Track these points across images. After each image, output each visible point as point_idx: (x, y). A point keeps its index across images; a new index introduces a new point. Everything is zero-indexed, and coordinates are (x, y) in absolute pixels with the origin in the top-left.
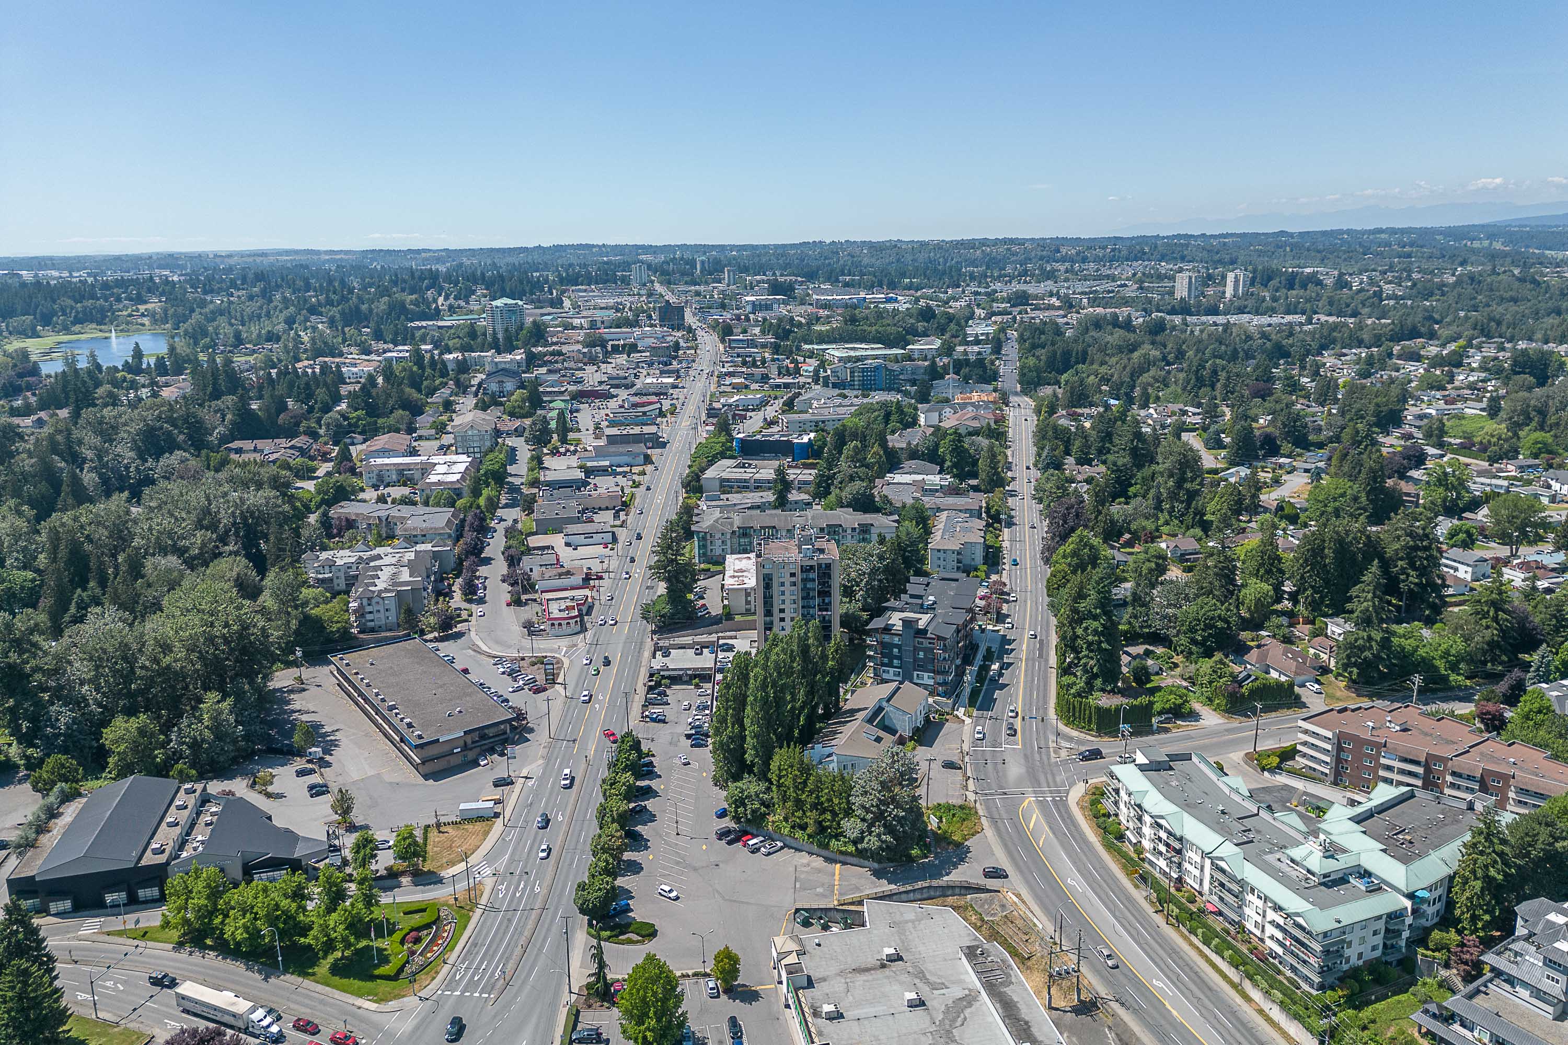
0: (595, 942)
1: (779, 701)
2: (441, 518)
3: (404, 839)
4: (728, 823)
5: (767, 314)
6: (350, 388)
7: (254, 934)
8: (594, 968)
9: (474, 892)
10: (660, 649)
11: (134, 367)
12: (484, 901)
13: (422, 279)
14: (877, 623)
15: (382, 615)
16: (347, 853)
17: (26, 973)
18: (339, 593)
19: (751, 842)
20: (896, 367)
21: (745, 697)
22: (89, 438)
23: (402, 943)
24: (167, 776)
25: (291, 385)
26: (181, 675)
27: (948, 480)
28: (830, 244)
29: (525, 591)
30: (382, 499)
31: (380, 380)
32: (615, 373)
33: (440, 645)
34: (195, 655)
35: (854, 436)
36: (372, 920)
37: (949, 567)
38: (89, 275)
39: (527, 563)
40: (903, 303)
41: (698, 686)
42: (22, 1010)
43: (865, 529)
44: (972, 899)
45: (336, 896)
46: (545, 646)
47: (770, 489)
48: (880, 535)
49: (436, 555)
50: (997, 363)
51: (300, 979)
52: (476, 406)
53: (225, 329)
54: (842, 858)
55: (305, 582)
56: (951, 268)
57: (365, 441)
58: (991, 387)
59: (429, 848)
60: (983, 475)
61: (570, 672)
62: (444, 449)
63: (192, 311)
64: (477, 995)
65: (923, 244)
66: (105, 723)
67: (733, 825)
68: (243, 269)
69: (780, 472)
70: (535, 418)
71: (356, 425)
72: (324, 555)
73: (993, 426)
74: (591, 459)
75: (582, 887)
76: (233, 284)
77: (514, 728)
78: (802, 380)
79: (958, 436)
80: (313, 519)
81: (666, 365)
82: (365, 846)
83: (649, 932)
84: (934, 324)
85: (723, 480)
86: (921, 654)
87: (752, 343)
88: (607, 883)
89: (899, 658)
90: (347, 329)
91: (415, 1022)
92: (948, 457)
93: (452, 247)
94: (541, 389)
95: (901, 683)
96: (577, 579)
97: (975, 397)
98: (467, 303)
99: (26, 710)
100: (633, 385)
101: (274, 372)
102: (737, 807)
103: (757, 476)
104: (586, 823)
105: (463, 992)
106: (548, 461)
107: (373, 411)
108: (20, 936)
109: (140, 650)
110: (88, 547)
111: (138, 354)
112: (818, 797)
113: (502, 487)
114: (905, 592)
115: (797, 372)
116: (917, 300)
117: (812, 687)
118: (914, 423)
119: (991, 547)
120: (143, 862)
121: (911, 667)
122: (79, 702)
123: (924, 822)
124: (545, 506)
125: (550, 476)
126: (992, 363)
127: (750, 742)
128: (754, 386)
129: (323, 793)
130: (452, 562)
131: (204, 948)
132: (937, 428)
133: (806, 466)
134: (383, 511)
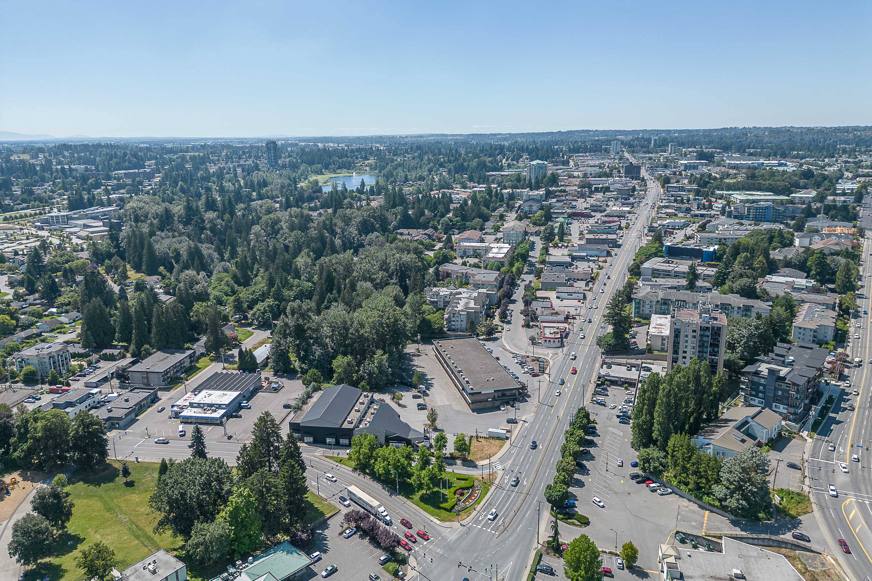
0: (554, 519)
1: (677, 406)
2: (492, 276)
3: (460, 441)
4: (637, 471)
5: (694, 172)
6: (455, 205)
7: (388, 472)
8: (552, 533)
9: (492, 476)
10: (606, 363)
11: (360, 191)
12: (497, 482)
13: (496, 149)
14: (749, 368)
15: (459, 323)
16: (433, 442)
17: (293, 466)
18: (440, 309)
19: (652, 485)
20: (782, 209)
21: (656, 399)
22: (340, 223)
23: (455, 493)
24: (357, 387)
25: (428, 203)
26: (367, 339)
27: (812, 283)
28: (742, 129)
29: (532, 320)
30: (464, 264)
31: (470, 202)
32: (594, 203)
33: (486, 343)
34: (374, 331)
35: (746, 249)
36: (441, 479)
37: (807, 339)
38: (346, 146)
39: (535, 305)
40: (791, 167)
41: (626, 388)
42: (290, 483)
43: (747, 309)
44: (799, 554)
45: (426, 463)
46: (541, 352)
47: (684, 277)
48: (757, 313)
49: (488, 296)
50: (858, 208)
51: (406, 500)
52: (516, 218)
53: (401, 173)
54: (711, 508)
55: (425, 302)
56: (828, 145)
57: (459, 233)
58: (851, 224)
59: (471, 448)
60: (839, 282)
61: (553, 367)
62: (497, 240)
63: (388, 164)
64: (489, 530)
65: (809, 129)
66: (334, 358)
67: (641, 473)
68: (412, 144)
69: (692, 268)
70: (546, 226)
71: (456, 225)
72: (435, 289)
73: (850, 250)
74: (575, 251)
75: (549, 487)
76: (407, 152)
77: (520, 393)
78: (713, 212)
79: (822, 254)
80: (431, 270)
81: (626, 199)
82: (441, 440)
83: (585, 522)
84: (812, 181)
85: (654, 270)
86: (780, 393)
87: (682, 189)
88: (564, 488)
89: (764, 393)
90: (456, 175)
91: (458, 536)
92: (814, 268)
93: (513, 132)
94: (552, 211)
95: (763, 408)
96: (561, 318)
97: (839, 230)
98: (518, 162)
99: (303, 346)
100: (605, 211)
101: (420, 196)
102: (644, 463)
103: (677, 269)
104: (555, 453)
105: (482, 527)
106: (552, 251)
107: (464, 218)
108: (292, 449)
109: (351, 325)
110: (334, 274)
111: (363, 184)
112: (697, 468)
113: (525, 263)
114: (772, 352)
115: (710, 207)
116: (801, 165)
117: (700, 401)
118: (791, 244)
119: (840, 330)
120: (343, 427)
121: (772, 400)
122: (324, 346)
123: (770, 498)
124: (548, 275)
125: (552, 259)
126: (854, 208)
127: (656, 426)
128: (681, 215)
129: (424, 409)
130: (496, 300)
131: (365, 473)
132: (807, 249)
133: (710, 266)
134: (464, 270)
